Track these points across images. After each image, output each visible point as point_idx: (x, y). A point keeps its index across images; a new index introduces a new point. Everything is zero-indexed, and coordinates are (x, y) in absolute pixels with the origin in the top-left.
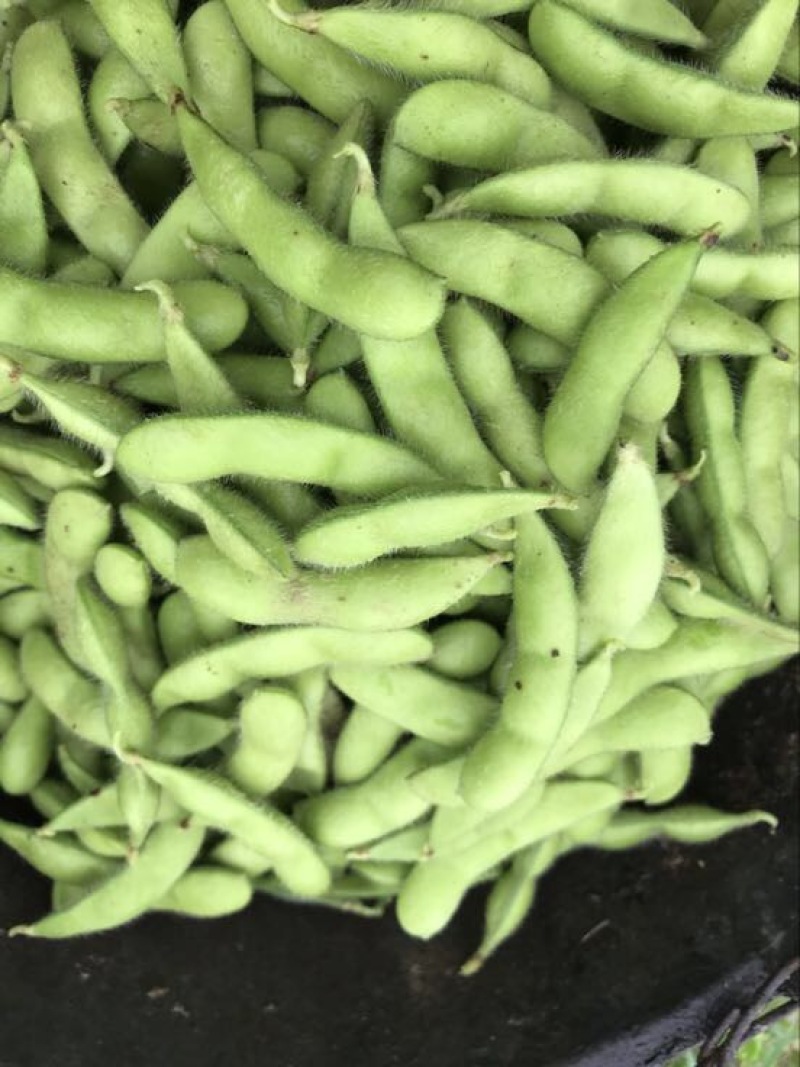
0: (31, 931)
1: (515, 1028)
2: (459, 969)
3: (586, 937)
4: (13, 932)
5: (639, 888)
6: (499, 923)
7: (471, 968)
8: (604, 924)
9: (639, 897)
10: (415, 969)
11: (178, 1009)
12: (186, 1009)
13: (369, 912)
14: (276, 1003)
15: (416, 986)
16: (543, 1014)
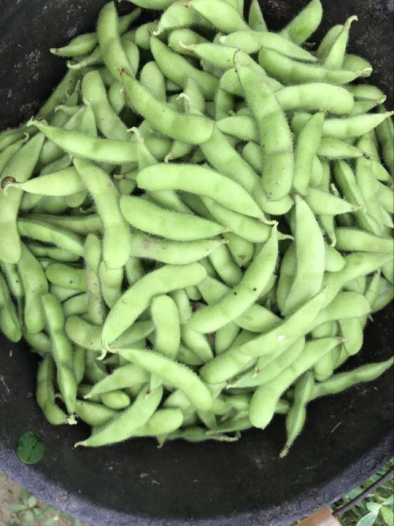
0: (85, 443)
1: (310, 470)
2: (279, 456)
3: (333, 431)
4: (76, 445)
5: (351, 407)
6: (293, 427)
7: (284, 453)
8: (339, 424)
9: (352, 410)
10: (258, 461)
11: (154, 482)
12: (158, 482)
13: (232, 439)
14: (198, 479)
15: (260, 466)
16: (321, 462)
